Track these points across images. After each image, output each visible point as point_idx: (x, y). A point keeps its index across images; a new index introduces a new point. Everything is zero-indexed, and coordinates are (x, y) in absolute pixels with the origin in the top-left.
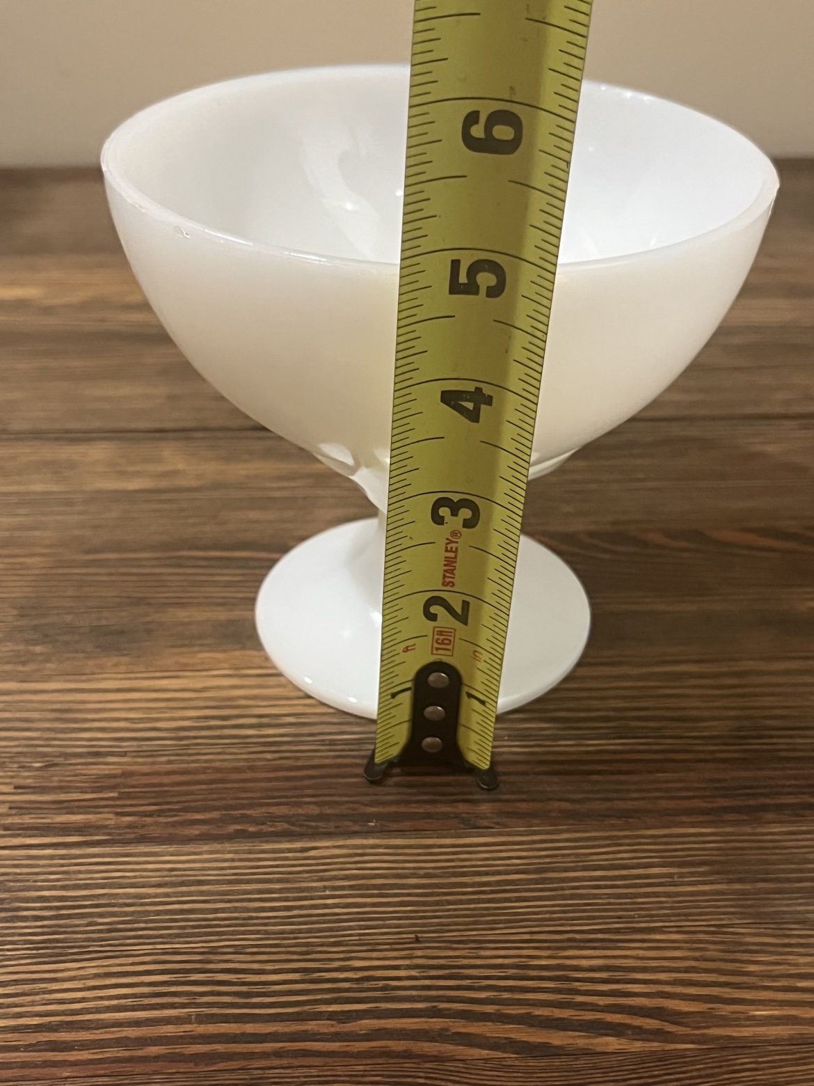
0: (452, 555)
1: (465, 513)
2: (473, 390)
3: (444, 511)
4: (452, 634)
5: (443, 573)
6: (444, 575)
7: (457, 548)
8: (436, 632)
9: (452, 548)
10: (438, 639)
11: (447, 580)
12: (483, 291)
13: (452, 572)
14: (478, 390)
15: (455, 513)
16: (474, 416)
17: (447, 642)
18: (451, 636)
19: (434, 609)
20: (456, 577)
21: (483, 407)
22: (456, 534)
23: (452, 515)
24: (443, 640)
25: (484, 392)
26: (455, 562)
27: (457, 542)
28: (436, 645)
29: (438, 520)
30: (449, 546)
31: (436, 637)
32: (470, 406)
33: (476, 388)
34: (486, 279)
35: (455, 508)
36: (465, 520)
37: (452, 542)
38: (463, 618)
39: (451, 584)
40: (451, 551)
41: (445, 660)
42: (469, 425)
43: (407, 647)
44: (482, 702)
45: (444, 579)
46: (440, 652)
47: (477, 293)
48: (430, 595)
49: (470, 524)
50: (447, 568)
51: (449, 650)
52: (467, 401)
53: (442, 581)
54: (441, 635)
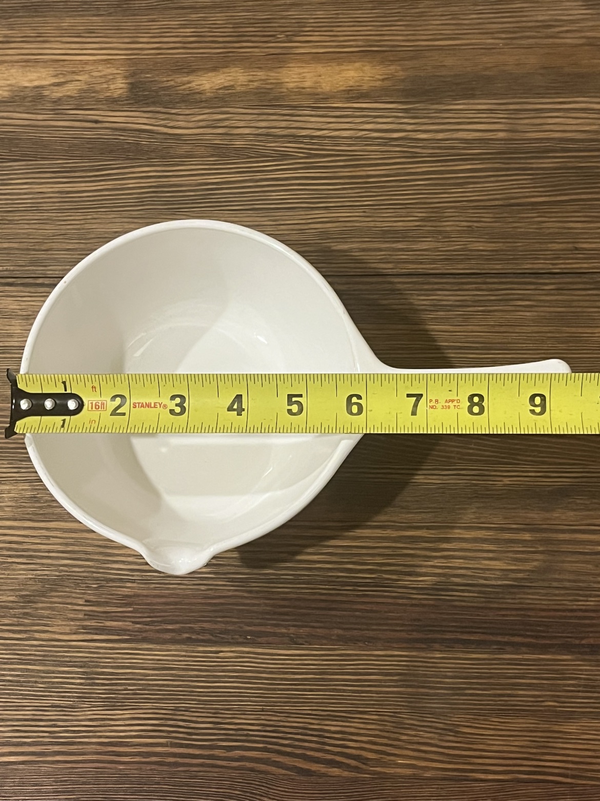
0: (153, 405)
1: (178, 410)
2: (243, 407)
3: (178, 400)
4: (103, 410)
5: (141, 402)
6: (140, 403)
7: (157, 407)
8: (103, 401)
10: (99, 403)
11: (137, 405)
12: (290, 407)
13: (142, 406)
15: (177, 405)
16: (230, 409)
17: (97, 407)
18: (101, 409)
19: (118, 400)
20: (140, 409)
21: (236, 412)
22: (165, 407)
24: (99, 406)
25: (243, 412)
26: (148, 407)
27: (160, 407)
28: (94, 403)
29: (173, 398)
30: (158, 404)
32: (235, 407)
33: (244, 409)
34: (295, 408)
36: (174, 410)
37: (160, 405)
38: (114, 413)
39: (135, 406)
40: (155, 405)
41: (85, 407)
42: (225, 408)
43: (95, 388)
44: (63, 426)
45: (138, 403)
46: (90, 405)
47: (288, 405)
48: (127, 397)
49: (172, 412)
50: (144, 404)
51: (92, 409)
52: (238, 405)
53: (136, 402)
54: (101, 404)
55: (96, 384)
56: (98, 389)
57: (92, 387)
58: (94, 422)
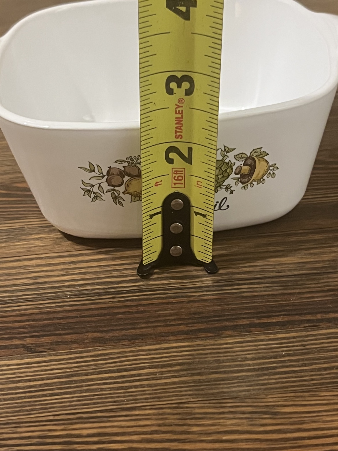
0: (180, 116)
1: (186, 85)
3: (173, 85)
4: (183, 172)
6: (176, 130)
7: (182, 111)
8: (173, 172)
9: (179, 111)
10: (175, 177)
11: (178, 134)
13: (180, 128)
15: (179, 86)
16: (186, 16)
17: (179, 178)
18: (183, 174)
19: (172, 155)
20: (183, 131)
21: (191, 9)
22: (181, 100)
23: (178, 88)
24: (178, 177)
26: (182, 121)
27: (182, 107)
28: (174, 181)
29: (170, 91)
30: (178, 110)
31: (174, 175)
35: (179, 82)
36: (186, 90)
37: (179, 107)
38: (188, 160)
39: (180, 137)
40: (179, 113)
41: (180, 191)
42: (184, 23)
43: (157, 182)
44: (204, 216)
45: (176, 133)
46: (177, 186)
48: (169, 145)
49: (189, 92)
50: (177, 125)
51: (182, 184)
52: (182, 6)
53: (175, 135)
54: (176, 174)
55: (153, 182)
56: (159, 179)
57: (157, 185)
58: (199, 183)
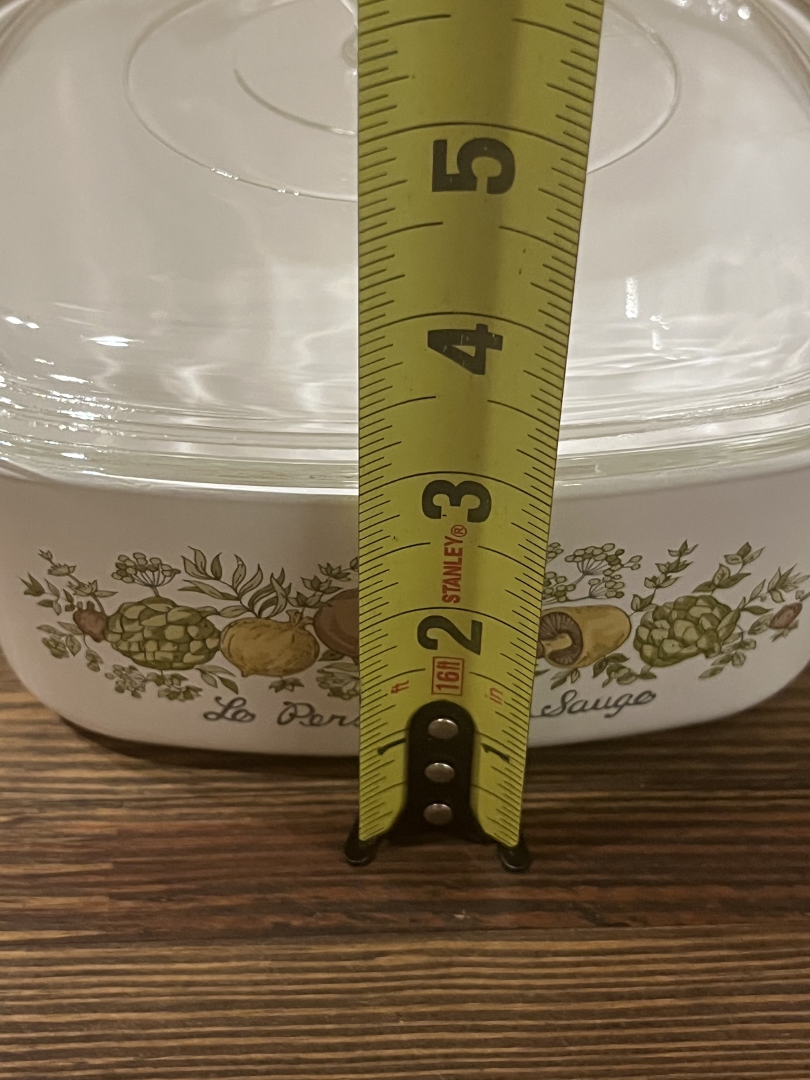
0: (455, 559)
1: (469, 501)
2: (474, 328)
3: (440, 500)
4: (460, 666)
5: (442, 584)
6: (445, 587)
7: (461, 550)
8: (436, 664)
9: (453, 550)
10: (441, 673)
11: (450, 593)
12: (482, 184)
13: (455, 582)
14: (482, 328)
15: (455, 502)
16: (477, 366)
17: (451, 677)
18: (458, 669)
19: (432, 633)
20: (462, 589)
21: (489, 351)
22: (459, 530)
23: (452, 504)
24: (447, 674)
25: (490, 330)
26: (460, 569)
27: (461, 542)
28: (437, 682)
29: (433, 512)
30: (450, 547)
31: (437, 670)
32: (470, 350)
33: (479, 326)
34: (485, 167)
35: (455, 493)
36: (470, 511)
37: (453, 541)
38: (474, 645)
39: (455, 599)
40: (453, 553)
42: (471, 379)
43: (397, 686)
45: (444, 591)
46: (444, 690)
47: (474, 188)
48: (426, 614)
49: (478, 516)
50: (448, 577)
51: (456, 687)
52: (465, 343)
53: (442, 595)
54: (444, 668)
55: (389, 686)
56: (401, 680)
57: (397, 691)
58: (494, 693)
